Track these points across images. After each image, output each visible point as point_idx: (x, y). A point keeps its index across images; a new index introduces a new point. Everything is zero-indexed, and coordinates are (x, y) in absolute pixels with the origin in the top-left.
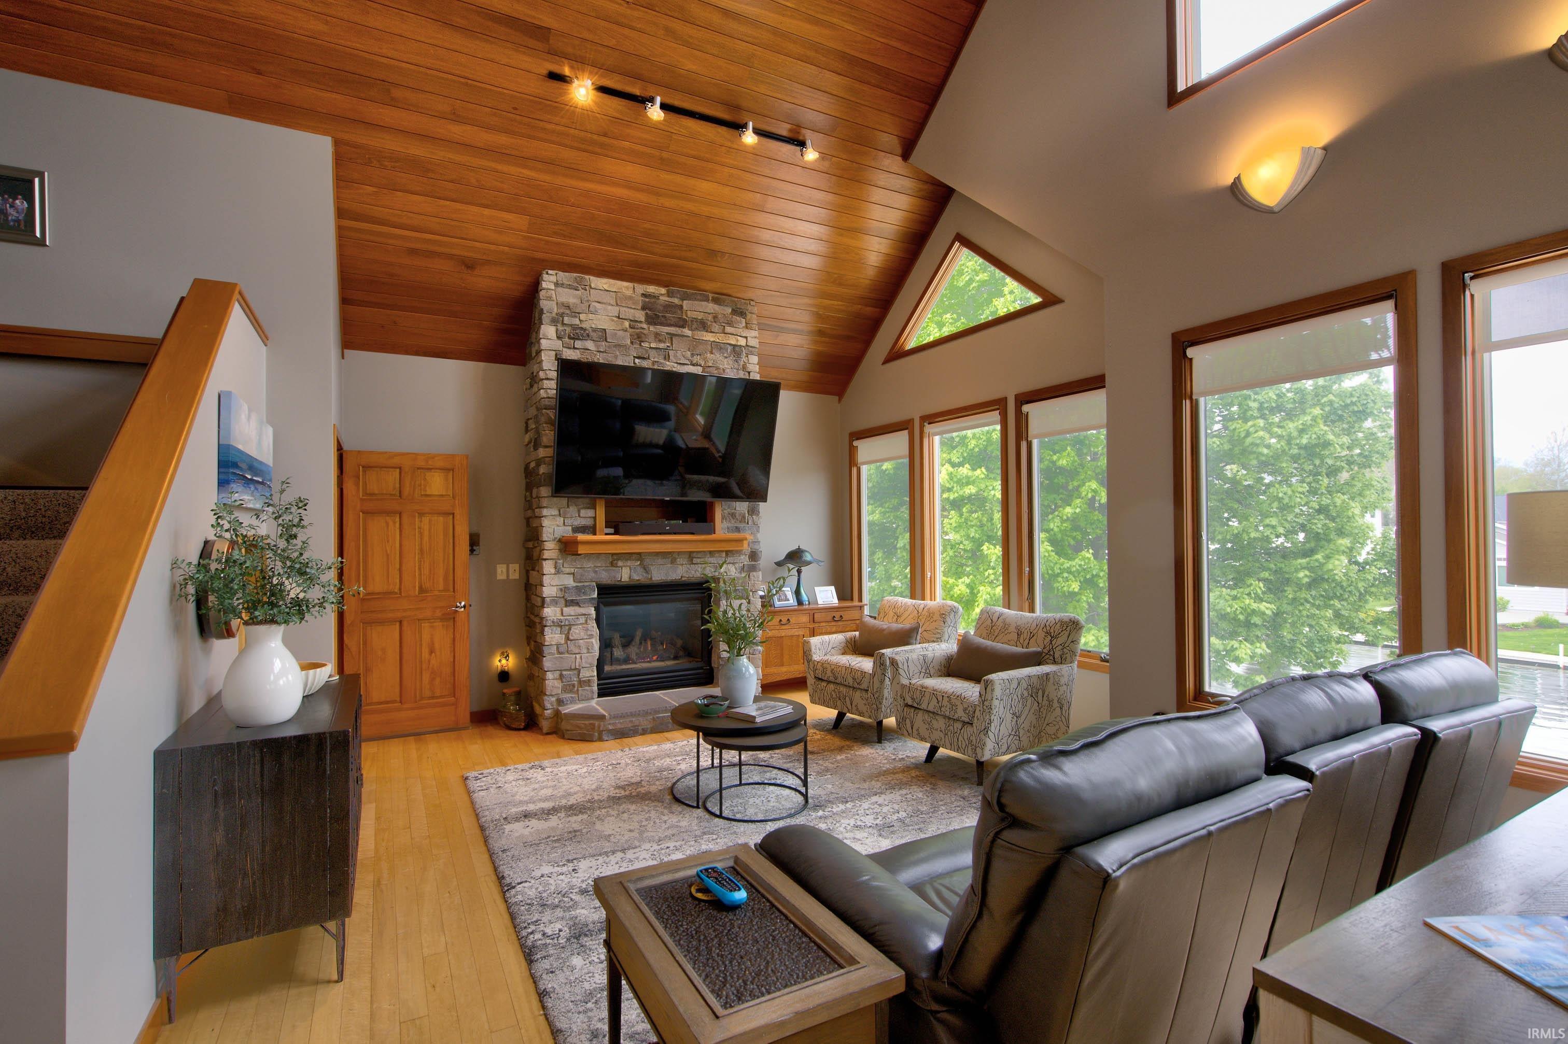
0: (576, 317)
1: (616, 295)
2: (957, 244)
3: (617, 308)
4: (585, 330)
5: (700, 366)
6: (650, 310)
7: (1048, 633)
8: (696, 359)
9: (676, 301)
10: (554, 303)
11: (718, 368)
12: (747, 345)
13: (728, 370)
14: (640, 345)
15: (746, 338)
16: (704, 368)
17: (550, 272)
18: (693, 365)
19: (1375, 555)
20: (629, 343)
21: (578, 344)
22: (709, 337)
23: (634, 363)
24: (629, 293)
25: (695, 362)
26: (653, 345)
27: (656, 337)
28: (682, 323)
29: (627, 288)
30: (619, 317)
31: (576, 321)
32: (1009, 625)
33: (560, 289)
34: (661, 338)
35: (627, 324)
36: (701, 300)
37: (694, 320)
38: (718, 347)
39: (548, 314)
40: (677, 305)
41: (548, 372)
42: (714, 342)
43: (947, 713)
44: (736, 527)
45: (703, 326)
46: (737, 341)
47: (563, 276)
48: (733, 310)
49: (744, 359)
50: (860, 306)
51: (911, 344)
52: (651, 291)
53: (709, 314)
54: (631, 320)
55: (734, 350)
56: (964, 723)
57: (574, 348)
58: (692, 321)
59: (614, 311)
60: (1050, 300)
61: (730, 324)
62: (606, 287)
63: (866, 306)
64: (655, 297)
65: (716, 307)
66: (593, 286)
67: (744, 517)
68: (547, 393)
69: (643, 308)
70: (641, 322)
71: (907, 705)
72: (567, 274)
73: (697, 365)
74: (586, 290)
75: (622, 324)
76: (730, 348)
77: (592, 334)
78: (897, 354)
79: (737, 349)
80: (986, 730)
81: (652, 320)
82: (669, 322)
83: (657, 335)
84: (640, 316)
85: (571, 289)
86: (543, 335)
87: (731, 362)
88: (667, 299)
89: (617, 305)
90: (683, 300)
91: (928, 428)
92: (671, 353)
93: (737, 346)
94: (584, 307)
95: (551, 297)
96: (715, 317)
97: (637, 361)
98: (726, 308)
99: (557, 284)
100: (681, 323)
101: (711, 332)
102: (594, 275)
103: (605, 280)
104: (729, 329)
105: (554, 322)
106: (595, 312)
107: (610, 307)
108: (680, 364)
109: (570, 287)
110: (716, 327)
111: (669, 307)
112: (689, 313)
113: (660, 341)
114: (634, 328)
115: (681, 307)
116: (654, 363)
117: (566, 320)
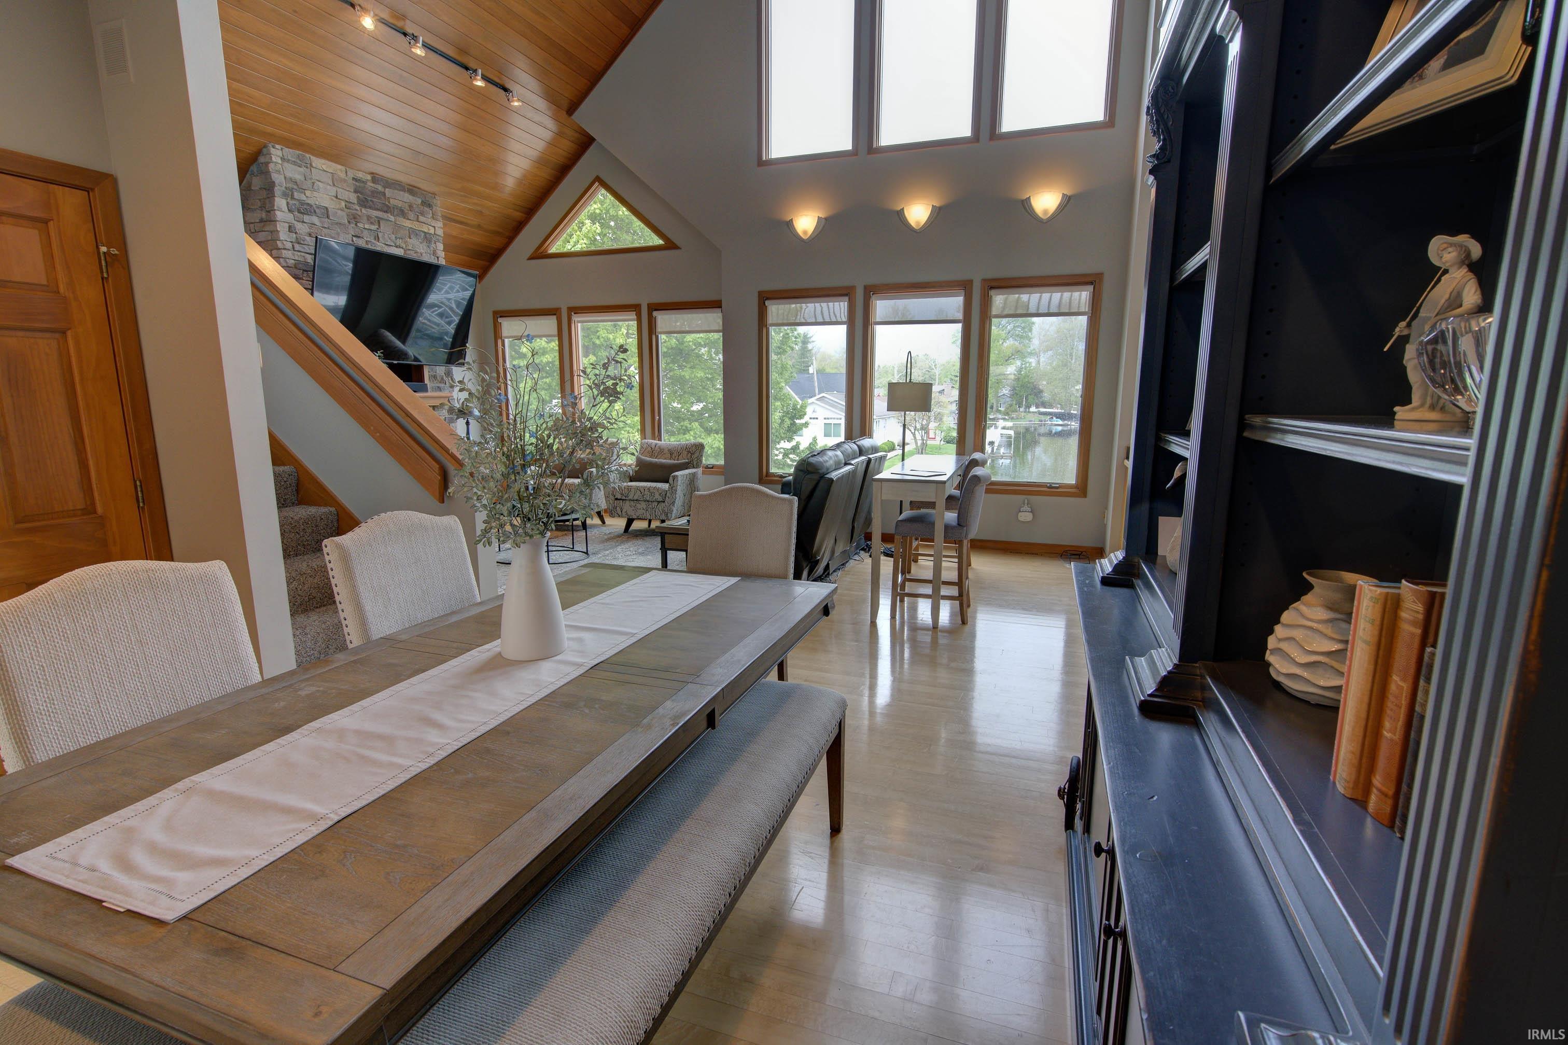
0: (302, 192)
1: (333, 176)
2: (597, 184)
3: (335, 189)
4: (311, 206)
5: (402, 248)
6: (361, 193)
7: (689, 452)
8: (399, 242)
9: (380, 188)
10: (282, 177)
11: (416, 252)
12: (435, 234)
13: (424, 254)
14: (356, 225)
15: (434, 227)
16: (405, 251)
17: (277, 146)
18: (397, 247)
19: (783, 413)
20: (347, 222)
21: (306, 218)
22: (407, 224)
23: (353, 241)
24: (343, 175)
25: (398, 244)
26: (367, 226)
27: (368, 220)
28: (387, 209)
29: (341, 170)
30: (336, 197)
31: (303, 197)
32: (663, 449)
33: (286, 164)
34: (372, 221)
35: (343, 204)
36: (400, 190)
37: (395, 207)
38: (412, 233)
39: (279, 187)
40: (381, 192)
41: (285, 243)
42: (411, 228)
43: (648, 499)
44: (438, 387)
45: (402, 213)
46: (429, 230)
47: (289, 153)
48: (422, 202)
49: (433, 245)
50: (512, 211)
51: (553, 250)
52: (361, 176)
53: (406, 202)
54: (346, 201)
55: (426, 237)
56: (659, 502)
57: (303, 222)
58: (393, 208)
59: (333, 191)
60: (670, 245)
61: (422, 214)
62: (324, 167)
63: (517, 211)
64: (363, 182)
65: (411, 197)
66: (314, 165)
67: (442, 379)
68: (286, 262)
69: (356, 192)
70: (354, 204)
71: (617, 499)
72: (290, 150)
73: (400, 247)
74: (307, 168)
75: (340, 204)
76: (423, 234)
77: (317, 211)
78: (540, 254)
79: (428, 236)
80: (673, 503)
81: (363, 203)
82: (376, 206)
83: (369, 218)
84: (353, 198)
85: (296, 165)
86: (278, 207)
87: (425, 248)
88: (372, 185)
89: (334, 185)
90: (385, 187)
91: (575, 318)
92: (380, 235)
93: (429, 233)
94: (309, 183)
95: (279, 172)
96: (411, 206)
97: (354, 239)
98: (418, 199)
99: (283, 159)
100: (385, 209)
101: (408, 219)
102: (313, 155)
103: (323, 161)
104: (421, 218)
105: (285, 195)
106: (317, 191)
107: (329, 187)
108: (387, 245)
109: (294, 163)
110: (411, 215)
111: (374, 193)
112: (391, 200)
113: (372, 223)
114: (350, 209)
115: (384, 194)
116: (367, 242)
117: (296, 195)
